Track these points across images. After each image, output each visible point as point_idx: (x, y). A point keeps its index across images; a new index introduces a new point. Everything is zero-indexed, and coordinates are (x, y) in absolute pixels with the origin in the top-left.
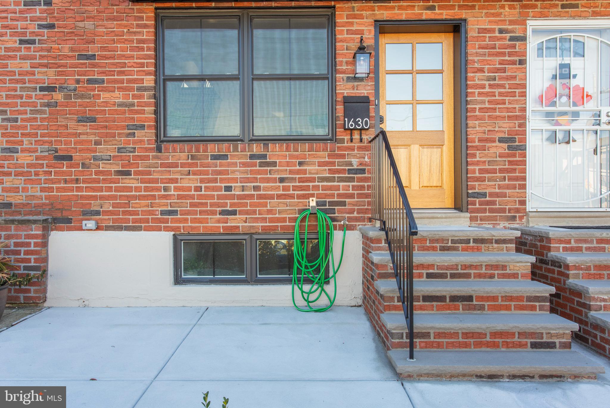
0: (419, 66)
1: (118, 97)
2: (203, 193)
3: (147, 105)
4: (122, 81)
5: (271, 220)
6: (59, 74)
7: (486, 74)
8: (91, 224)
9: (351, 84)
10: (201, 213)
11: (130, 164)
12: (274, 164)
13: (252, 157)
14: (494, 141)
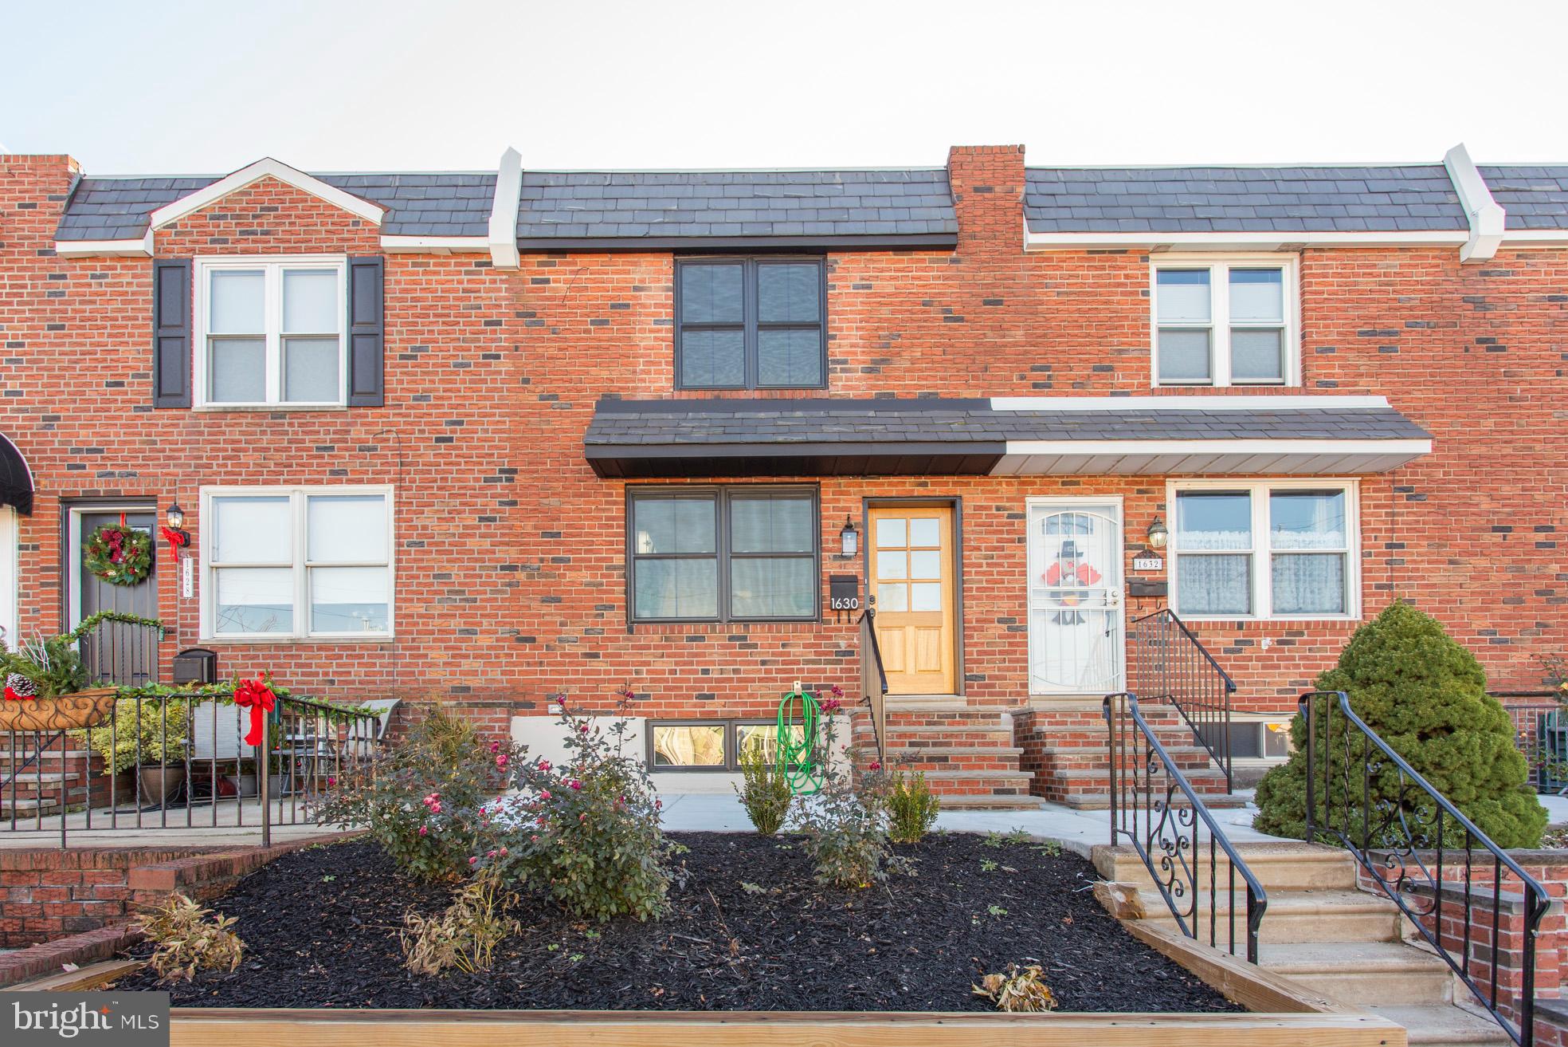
0: (913, 544)
1: (585, 576)
2: (678, 676)
3: (618, 584)
4: (589, 560)
5: (752, 705)
6: (522, 552)
7: (984, 553)
8: (553, 709)
9: (838, 563)
10: (676, 697)
11: (598, 647)
12: (755, 646)
13: (731, 638)
14: (993, 622)
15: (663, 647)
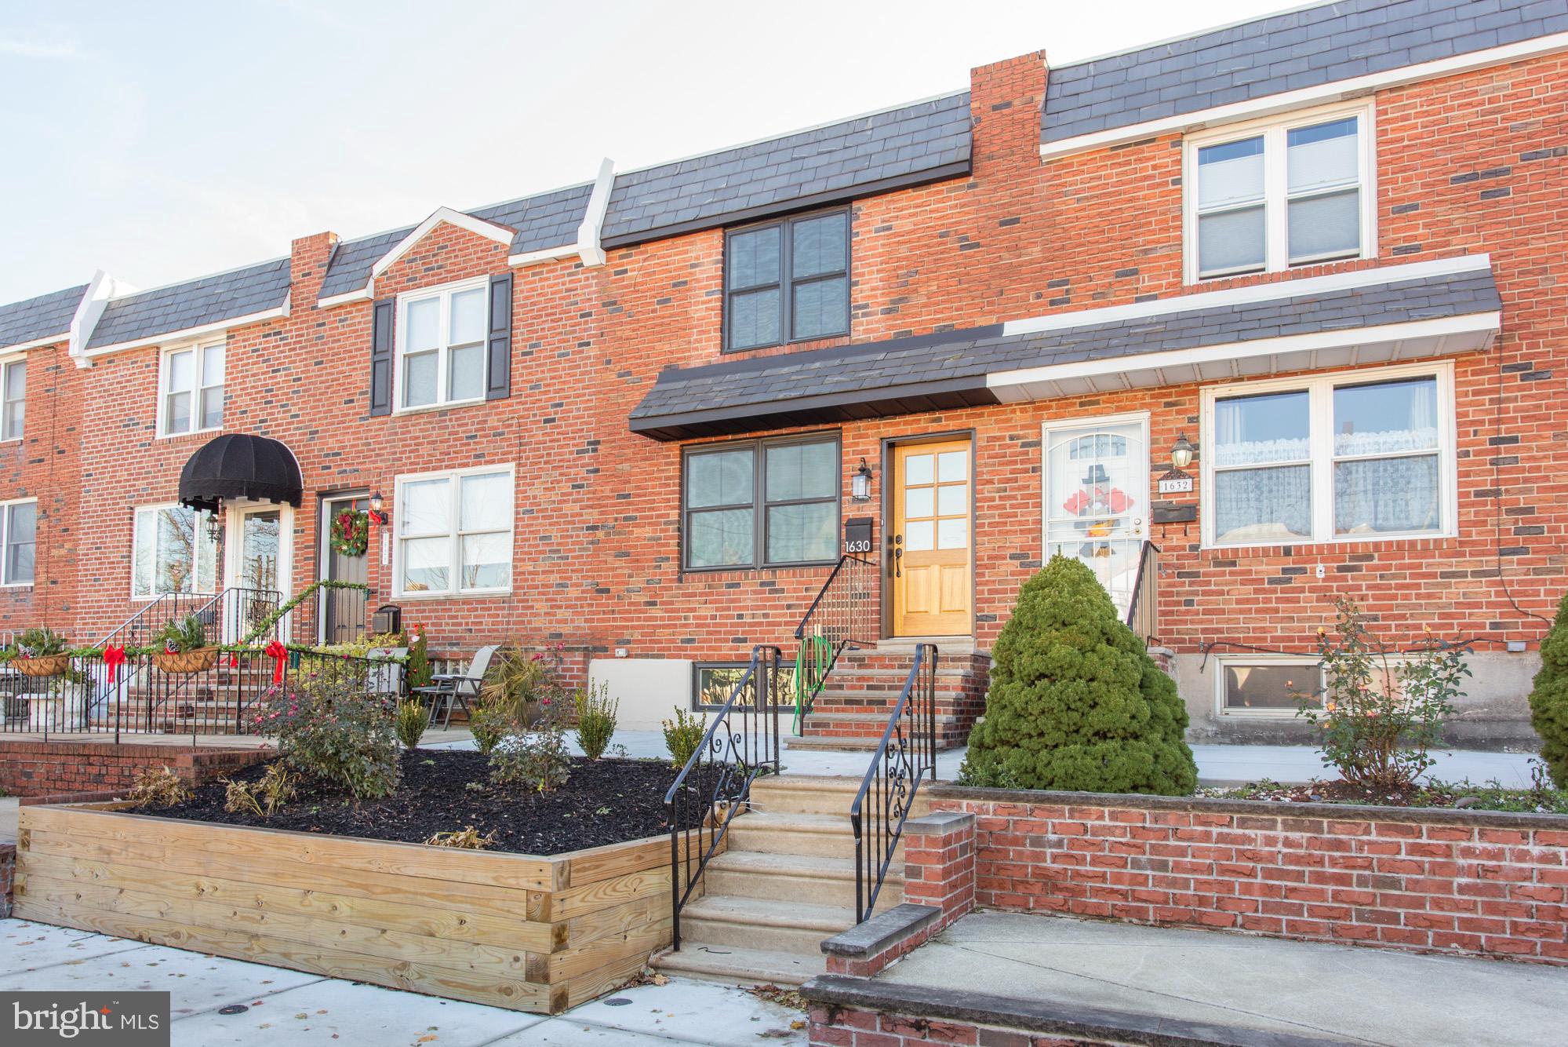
0: (941, 479)
1: (647, 532)
2: (717, 621)
3: (672, 538)
4: (651, 517)
6: (602, 513)
7: (997, 486)
8: (621, 652)
9: (856, 506)
10: (716, 640)
11: (656, 595)
12: (782, 591)
13: (762, 584)
14: (1005, 558)
15: (706, 594)
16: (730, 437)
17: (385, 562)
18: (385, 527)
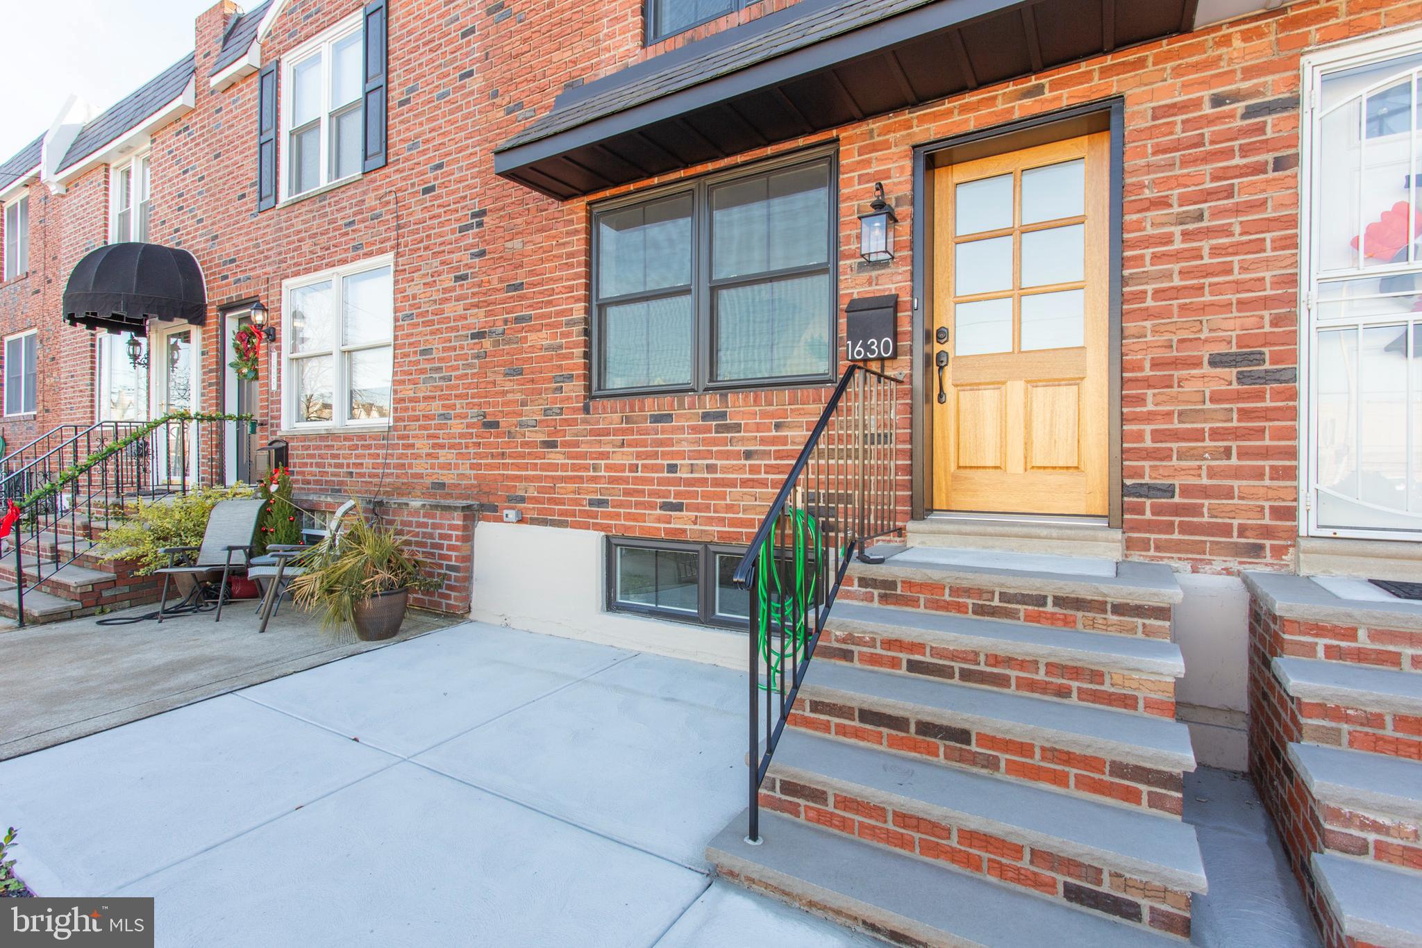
1: (545, 337)
2: (639, 474)
3: (576, 345)
4: (549, 316)
5: (733, 523)
6: (488, 314)
7: (1176, 209)
8: (512, 515)
9: (866, 275)
10: (638, 505)
11: (556, 432)
12: (737, 428)
13: (706, 416)
14: (1197, 364)
15: (624, 432)
16: (656, 180)
17: (274, 388)
18: (274, 344)
